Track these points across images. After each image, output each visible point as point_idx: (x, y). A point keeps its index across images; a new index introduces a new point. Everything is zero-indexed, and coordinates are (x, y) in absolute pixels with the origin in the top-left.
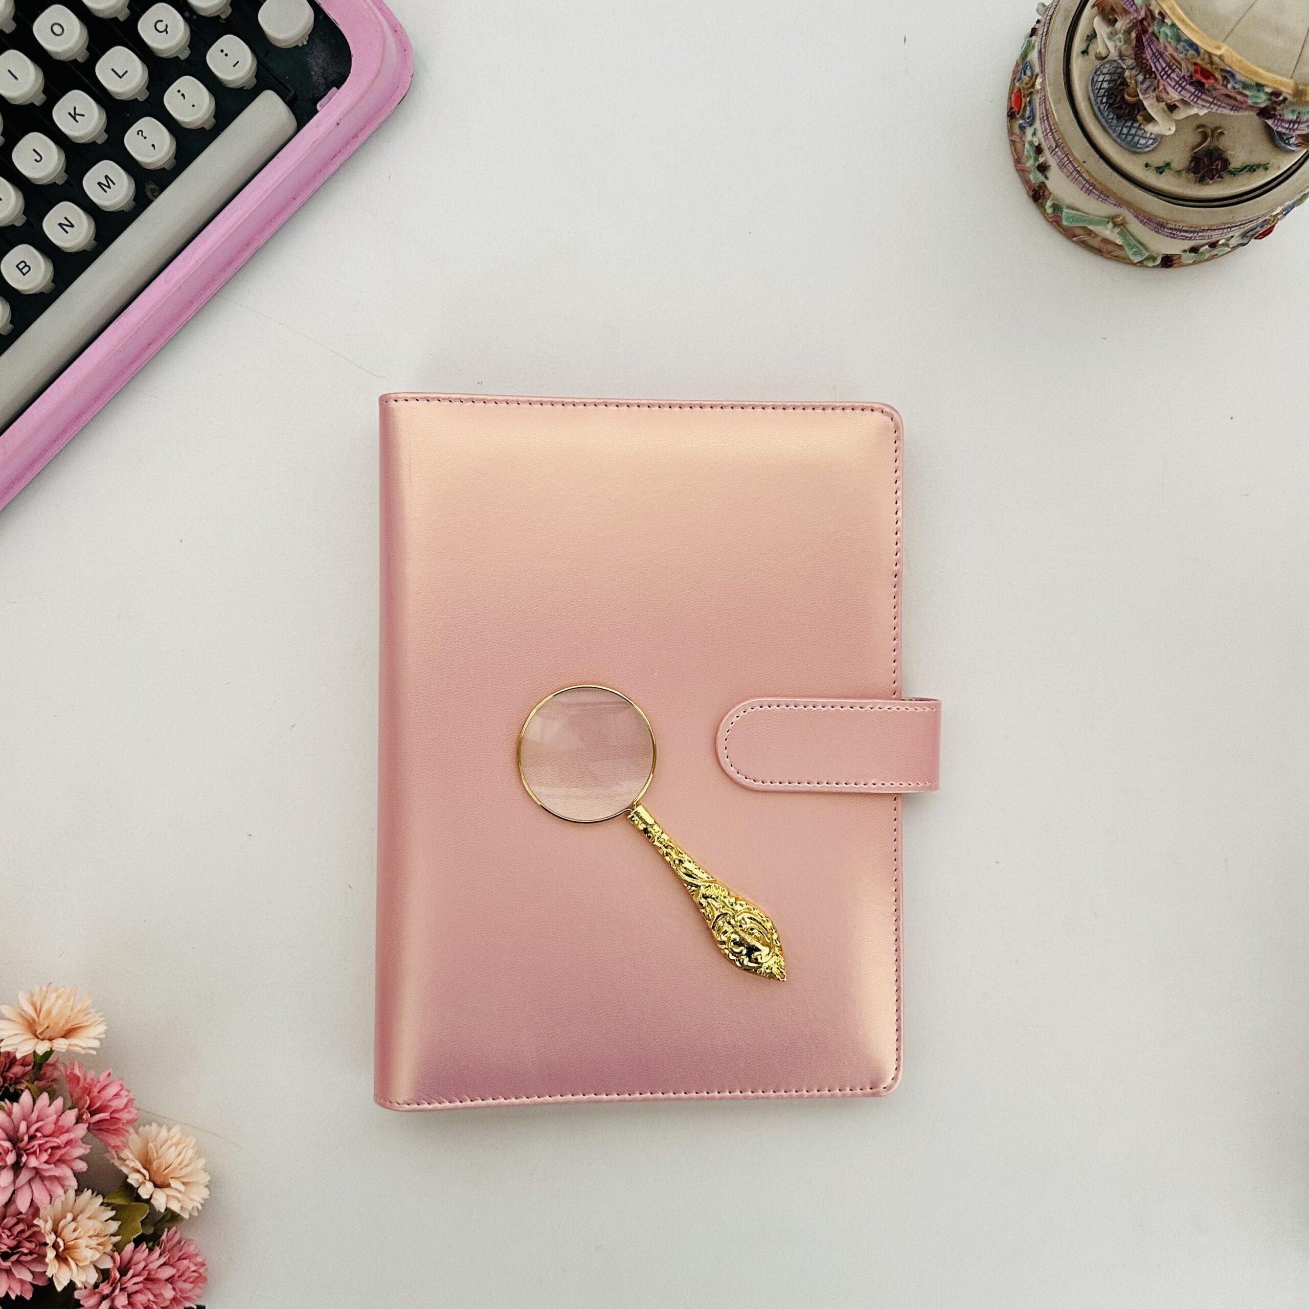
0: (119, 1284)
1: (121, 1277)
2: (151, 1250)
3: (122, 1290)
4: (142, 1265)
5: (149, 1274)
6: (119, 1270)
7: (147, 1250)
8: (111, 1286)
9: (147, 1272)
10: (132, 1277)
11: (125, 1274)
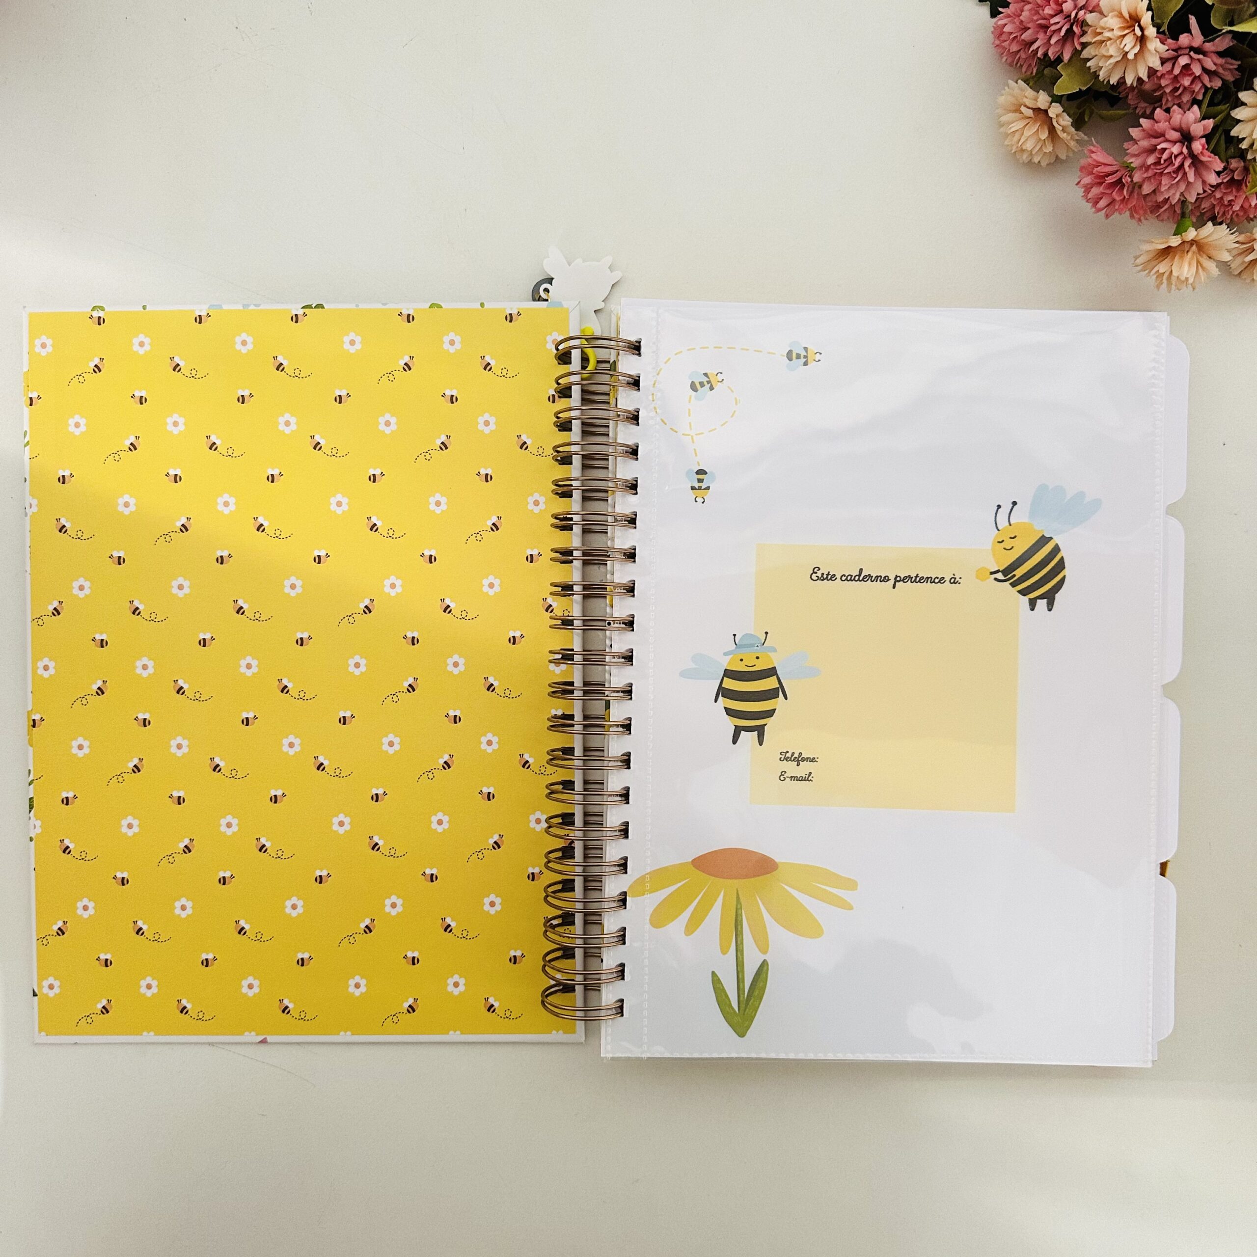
0: (1072, 21)
1: (1072, 25)
2: (1046, 54)
3: (1070, 16)
4: (1053, 41)
5: (1046, 32)
6: (1075, 33)
7: (1050, 53)
8: (1078, 19)
9: (1048, 34)
10: (1060, 29)
11: (1067, 31)
